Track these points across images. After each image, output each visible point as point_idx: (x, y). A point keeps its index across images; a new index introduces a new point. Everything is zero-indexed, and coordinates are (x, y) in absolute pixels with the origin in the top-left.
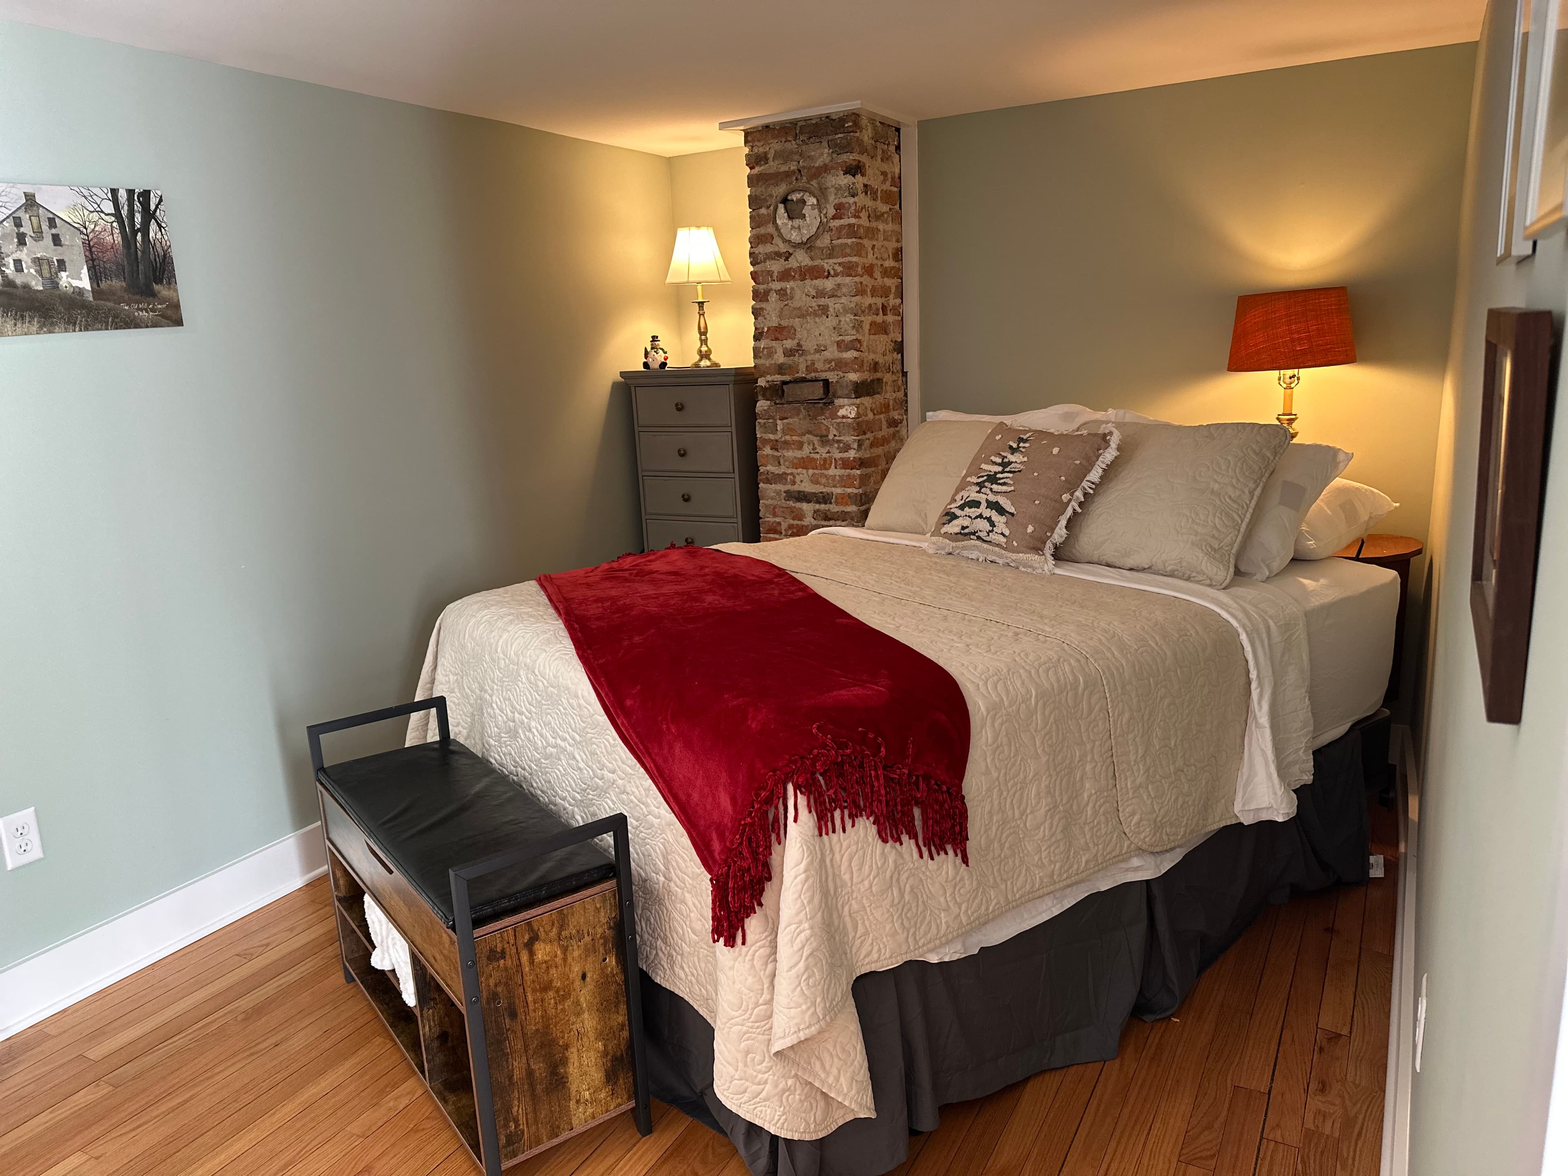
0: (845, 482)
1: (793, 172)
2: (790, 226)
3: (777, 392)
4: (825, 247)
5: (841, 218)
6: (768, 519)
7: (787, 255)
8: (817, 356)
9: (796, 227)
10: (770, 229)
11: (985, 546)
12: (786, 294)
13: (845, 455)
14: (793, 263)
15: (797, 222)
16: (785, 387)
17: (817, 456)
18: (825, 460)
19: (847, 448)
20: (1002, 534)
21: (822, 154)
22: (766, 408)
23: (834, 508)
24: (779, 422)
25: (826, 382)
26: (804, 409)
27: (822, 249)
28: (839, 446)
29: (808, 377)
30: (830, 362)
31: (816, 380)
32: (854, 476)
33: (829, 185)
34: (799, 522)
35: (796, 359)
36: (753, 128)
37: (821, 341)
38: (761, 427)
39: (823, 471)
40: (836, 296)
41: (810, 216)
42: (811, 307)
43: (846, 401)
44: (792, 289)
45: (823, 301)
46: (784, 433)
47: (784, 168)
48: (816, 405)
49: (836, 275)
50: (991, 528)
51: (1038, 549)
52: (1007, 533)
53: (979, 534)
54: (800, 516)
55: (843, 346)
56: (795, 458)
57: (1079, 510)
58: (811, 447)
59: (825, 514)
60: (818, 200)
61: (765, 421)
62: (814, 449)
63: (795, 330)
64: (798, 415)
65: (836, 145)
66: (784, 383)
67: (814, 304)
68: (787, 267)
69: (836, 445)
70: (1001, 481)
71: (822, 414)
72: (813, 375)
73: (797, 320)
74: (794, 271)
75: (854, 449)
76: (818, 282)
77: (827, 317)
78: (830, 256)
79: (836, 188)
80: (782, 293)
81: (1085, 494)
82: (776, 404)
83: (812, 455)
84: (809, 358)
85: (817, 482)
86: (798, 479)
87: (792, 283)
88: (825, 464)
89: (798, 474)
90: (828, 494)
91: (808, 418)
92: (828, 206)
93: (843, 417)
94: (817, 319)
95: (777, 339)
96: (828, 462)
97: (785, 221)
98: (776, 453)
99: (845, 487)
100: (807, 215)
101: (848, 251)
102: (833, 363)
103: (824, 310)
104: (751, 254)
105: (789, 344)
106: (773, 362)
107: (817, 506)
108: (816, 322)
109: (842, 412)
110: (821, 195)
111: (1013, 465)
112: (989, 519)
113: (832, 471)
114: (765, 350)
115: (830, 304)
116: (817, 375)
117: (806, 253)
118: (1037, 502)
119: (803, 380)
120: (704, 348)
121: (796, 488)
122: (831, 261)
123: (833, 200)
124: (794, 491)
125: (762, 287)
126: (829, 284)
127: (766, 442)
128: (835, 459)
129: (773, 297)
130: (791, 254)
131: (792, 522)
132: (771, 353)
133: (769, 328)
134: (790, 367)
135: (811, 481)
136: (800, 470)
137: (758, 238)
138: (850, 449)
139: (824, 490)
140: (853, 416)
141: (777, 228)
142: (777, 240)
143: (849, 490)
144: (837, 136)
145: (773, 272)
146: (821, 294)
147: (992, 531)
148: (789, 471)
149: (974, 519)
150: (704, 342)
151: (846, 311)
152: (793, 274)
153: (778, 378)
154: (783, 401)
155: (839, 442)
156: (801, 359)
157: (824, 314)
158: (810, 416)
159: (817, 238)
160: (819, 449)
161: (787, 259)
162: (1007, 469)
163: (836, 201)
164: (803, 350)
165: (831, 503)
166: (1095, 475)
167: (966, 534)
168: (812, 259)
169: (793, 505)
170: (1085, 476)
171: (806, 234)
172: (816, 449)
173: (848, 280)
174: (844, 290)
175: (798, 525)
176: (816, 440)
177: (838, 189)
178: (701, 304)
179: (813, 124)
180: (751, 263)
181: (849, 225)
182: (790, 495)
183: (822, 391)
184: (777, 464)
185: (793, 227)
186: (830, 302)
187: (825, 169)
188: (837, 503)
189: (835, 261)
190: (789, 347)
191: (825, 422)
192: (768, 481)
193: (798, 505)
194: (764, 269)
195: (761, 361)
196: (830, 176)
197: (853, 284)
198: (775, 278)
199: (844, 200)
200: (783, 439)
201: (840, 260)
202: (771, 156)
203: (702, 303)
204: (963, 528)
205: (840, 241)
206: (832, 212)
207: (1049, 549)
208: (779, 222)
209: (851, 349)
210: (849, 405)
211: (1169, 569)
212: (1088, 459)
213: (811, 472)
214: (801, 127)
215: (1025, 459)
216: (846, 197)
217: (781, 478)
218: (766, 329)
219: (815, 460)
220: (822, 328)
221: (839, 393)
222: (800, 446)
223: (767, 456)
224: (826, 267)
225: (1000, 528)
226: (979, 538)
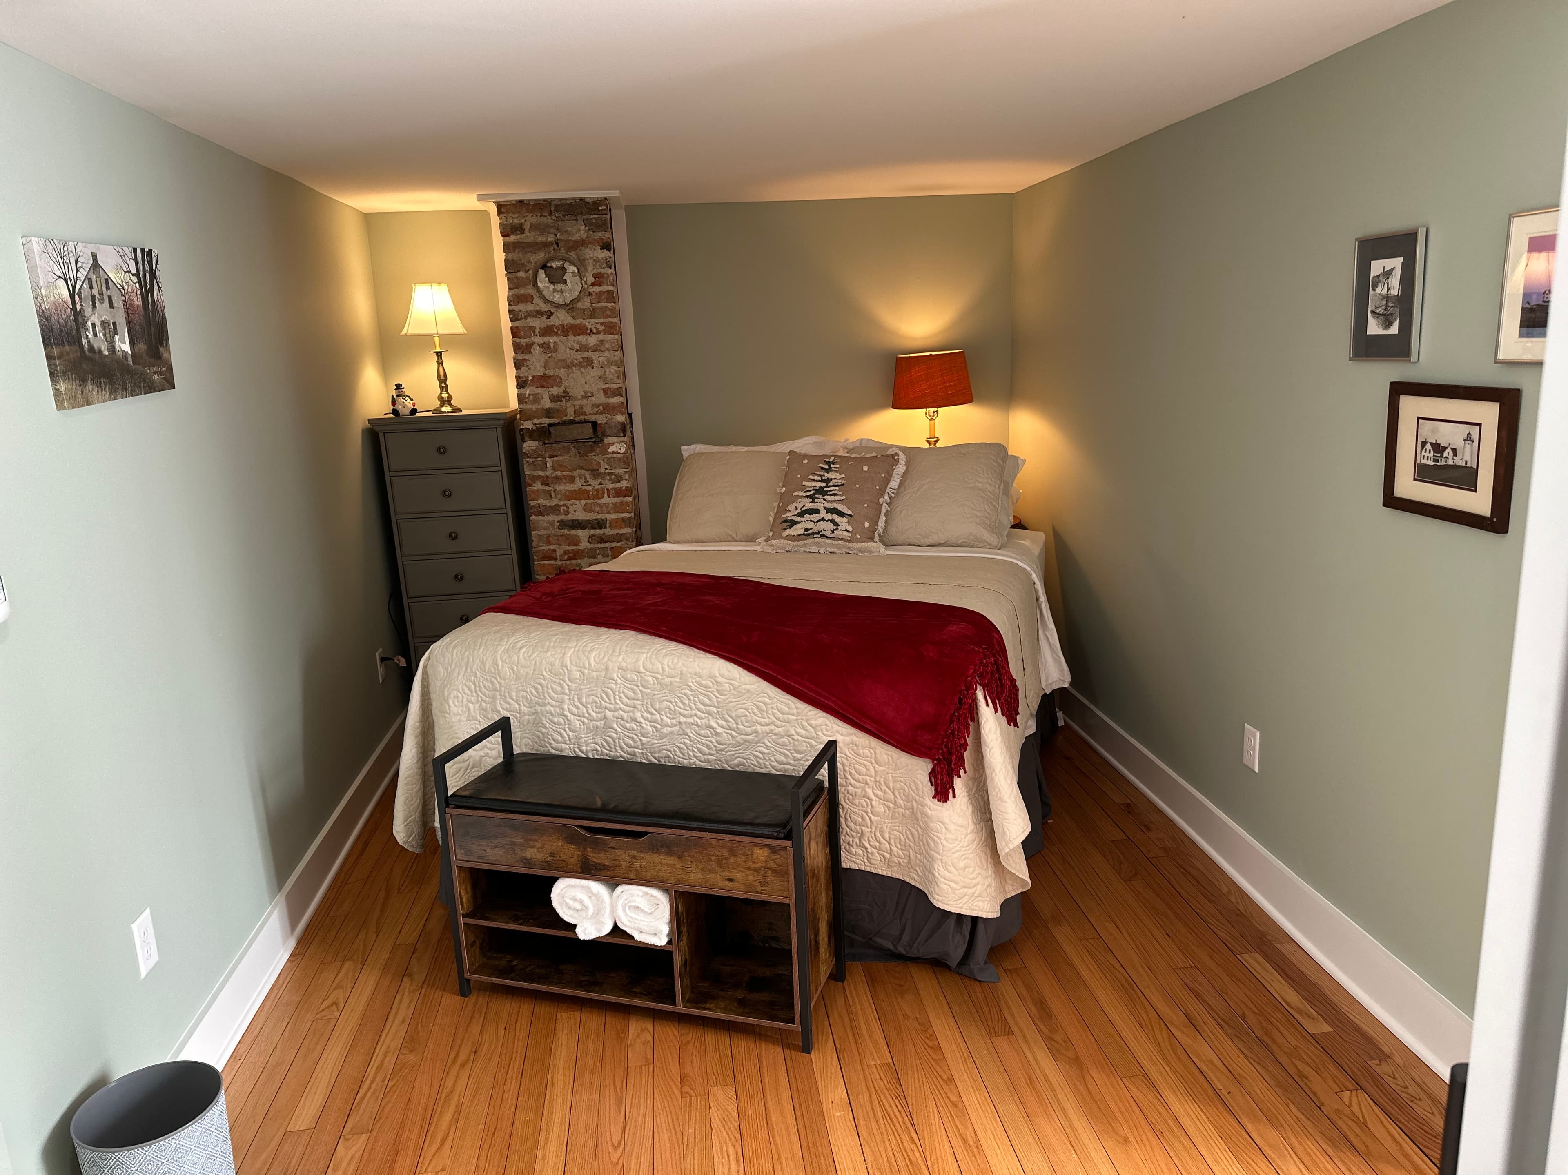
0: (617, 508)
1: (551, 243)
2: (551, 289)
3: (542, 434)
4: (586, 309)
5: (600, 286)
6: (542, 548)
7: (549, 314)
8: (585, 401)
9: (559, 289)
10: (530, 290)
11: (828, 541)
12: (549, 347)
13: (618, 485)
14: (555, 321)
15: (559, 286)
16: (551, 429)
17: (590, 488)
18: (597, 490)
19: (619, 479)
20: (846, 530)
21: (579, 231)
22: (534, 448)
23: (608, 532)
24: (548, 460)
25: (594, 424)
26: (574, 447)
27: (584, 310)
28: (611, 478)
29: (577, 419)
30: (598, 406)
31: (586, 422)
32: (626, 502)
33: (588, 257)
34: (574, 548)
35: (563, 403)
36: (507, 201)
37: (587, 388)
38: (529, 465)
39: (596, 501)
40: (600, 350)
41: (571, 282)
42: (576, 359)
43: (615, 439)
44: (555, 343)
45: (586, 354)
46: (553, 468)
47: (541, 239)
48: (586, 444)
49: (598, 332)
50: (835, 528)
51: (872, 539)
52: (850, 529)
53: (823, 532)
54: (576, 542)
55: (609, 393)
56: (568, 491)
57: (889, 509)
58: (583, 480)
59: (601, 537)
60: (578, 269)
61: (534, 459)
62: (586, 482)
63: (561, 379)
64: (568, 453)
65: (591, 224)
66: (550, 425)
67: (579, 357)
68: (549, 324)
69: (608, 477)
70: (831, 493)
71: (592, 451)
72: (582, 417)
73: (562, 370)
74: (556, 327)
75: (626, 480)
76: (582, 338)
77: (593, 368)
78: (592, 317)
79: (594, 260)
80: (545, 347)
81: (890, 497)
82: (545, 444)
83: (586, 487)
84: (576, 403)
85: (591, 511)
86: (571, 509)
87: (555, 338)
88: (599, 494)
89: (572, 505)
90: (602, 520)
91: (578, 455)
92: (587, 275)
93: (614, 453)
94: (583, 370)
95: (542, 387)
96: (601, 492)
97: (546, 284)
98: (547, 488)
99: (618, 512)
100: (568, 281)
101: (608, 313)
102: (601, 408)
103: (589, 362)
104: (510, 312)
105: (555, 391)
106: (539, 407)
107: (592, 532)
108: (582, 373)
109: (612, 449)
110: (581, 265)
111: (833, 481)
112: (832, 521)
113: (605, 500)
114: (531, 397)
115: (594, 357)
116: (586, 417)
117: (568, 313)
118: (866, 505)
119: (572, 422)
120: (445, 395)
121: (570, 517)
122: (593, 321)
123: (591, 270)
124: (568, 521)
125: (524, 341)
126: (592, 340)
127: (535, 478)
128: (608, 489)
129: (536, 350)
130: (552, 313)
131: (568, 548)
132: (537, 399)
133: (533, 377)
134: (558, 411)
135: (585, 510)
136: (572, 502)
137: (518, 297)
138: (622, 480)
139: (598, 517)
140: (623, 451)
141: (538, 290)
142: (537, 300)
143: (623, 515)
144: (592, 217)
145: (535, 328)
146: (584, 348)
147: (837, 529)
148: (562, 503)
149: (817, 522)
150: (444, 388)
151: (610, 363)
152: (556, 330)
153: (546, 421)
154: (551, 441)
155: (609, 474)
156: (569, 404)
157: (590, 366)
158: (579, 453)
159: (578, 301)
160: (591, 482)
161: (549, 317)
162: (831, 484)
163: (595, 271)
164: (569, 397)
165: (606, 527)
166: (894, 484)
167: (809, 535)
168: (574, 318)
169: (568, 533)
170: (888, 484)
171: (568, 297)
172: (588, 482)
173: (610, 337)
174: (607, 346)
175: (573, 550)
176: (587, 474)
177: (596, 261)
178: (439, 355)
179: (568, 204)
180: (511, 320)
181: (608, 292)
182: (563, 524)
183: (591, 431)
184: (548, 497)
185: (555, 291)
186: (594, 356)
187: (583, 243)
188: (611, 527)
189: (597, 321)
190: (555, 393)
191: (596, 458)
192: (540, 513)
193: (573, 532)
194: (525, 325)
195: (524, 406)
196: (588, 249)
197: (615, 341)
198: (537, 333)
199: (601, 271)
200: (554, 475)
201: (602, 320)
202: (527, 227)
203: (441, 353)
204: (806, 530)
205: (599, 305)
206: (591, 280)
207: (877, 538)
208: (539, 284)
209: (617, 395)
210: (619, 443)
211: (960, 541)
212: (888, 473)
213: (583, 502)
214: (556, 206)
215: (843, 476)
216: (604, 268)
217: (555, 510)
218: (530, 378)
219: (587, 491)
220: (589, 377)
221: (608, 432)
222: (572, 480)
223: (538, 490)
224: (589, 326)
225: (844, 526)
226: (823, 536)
